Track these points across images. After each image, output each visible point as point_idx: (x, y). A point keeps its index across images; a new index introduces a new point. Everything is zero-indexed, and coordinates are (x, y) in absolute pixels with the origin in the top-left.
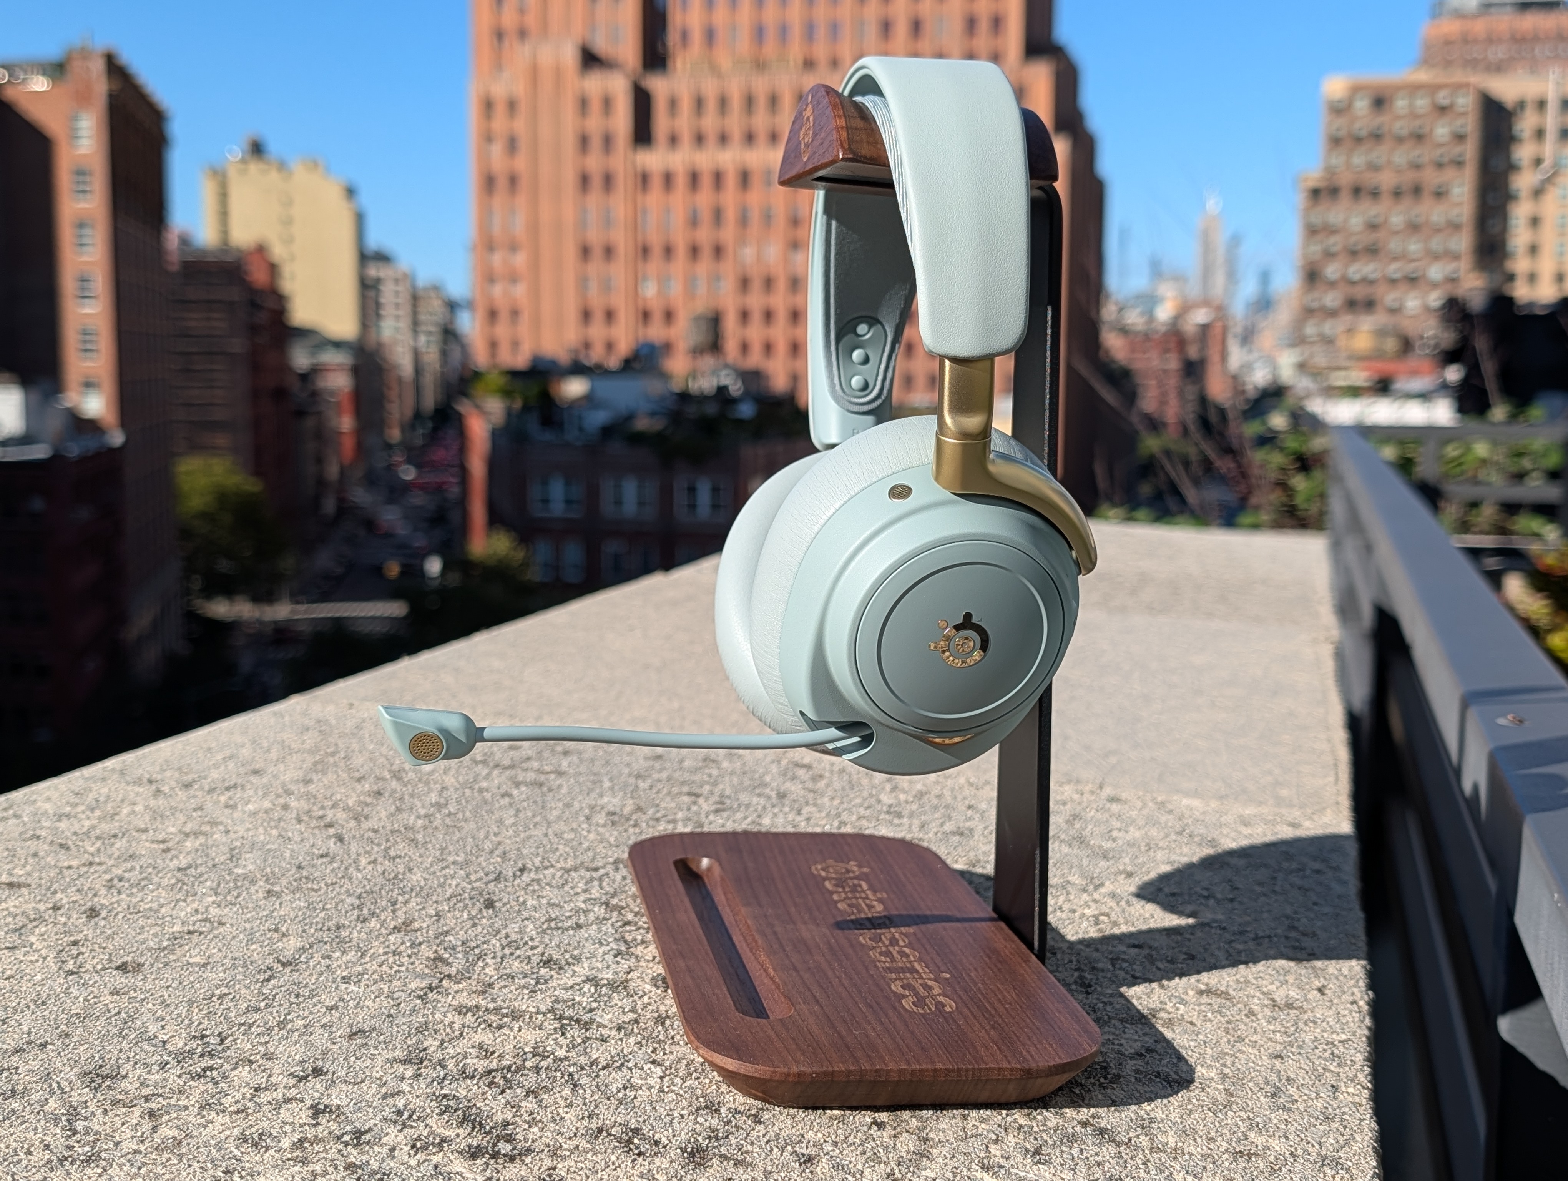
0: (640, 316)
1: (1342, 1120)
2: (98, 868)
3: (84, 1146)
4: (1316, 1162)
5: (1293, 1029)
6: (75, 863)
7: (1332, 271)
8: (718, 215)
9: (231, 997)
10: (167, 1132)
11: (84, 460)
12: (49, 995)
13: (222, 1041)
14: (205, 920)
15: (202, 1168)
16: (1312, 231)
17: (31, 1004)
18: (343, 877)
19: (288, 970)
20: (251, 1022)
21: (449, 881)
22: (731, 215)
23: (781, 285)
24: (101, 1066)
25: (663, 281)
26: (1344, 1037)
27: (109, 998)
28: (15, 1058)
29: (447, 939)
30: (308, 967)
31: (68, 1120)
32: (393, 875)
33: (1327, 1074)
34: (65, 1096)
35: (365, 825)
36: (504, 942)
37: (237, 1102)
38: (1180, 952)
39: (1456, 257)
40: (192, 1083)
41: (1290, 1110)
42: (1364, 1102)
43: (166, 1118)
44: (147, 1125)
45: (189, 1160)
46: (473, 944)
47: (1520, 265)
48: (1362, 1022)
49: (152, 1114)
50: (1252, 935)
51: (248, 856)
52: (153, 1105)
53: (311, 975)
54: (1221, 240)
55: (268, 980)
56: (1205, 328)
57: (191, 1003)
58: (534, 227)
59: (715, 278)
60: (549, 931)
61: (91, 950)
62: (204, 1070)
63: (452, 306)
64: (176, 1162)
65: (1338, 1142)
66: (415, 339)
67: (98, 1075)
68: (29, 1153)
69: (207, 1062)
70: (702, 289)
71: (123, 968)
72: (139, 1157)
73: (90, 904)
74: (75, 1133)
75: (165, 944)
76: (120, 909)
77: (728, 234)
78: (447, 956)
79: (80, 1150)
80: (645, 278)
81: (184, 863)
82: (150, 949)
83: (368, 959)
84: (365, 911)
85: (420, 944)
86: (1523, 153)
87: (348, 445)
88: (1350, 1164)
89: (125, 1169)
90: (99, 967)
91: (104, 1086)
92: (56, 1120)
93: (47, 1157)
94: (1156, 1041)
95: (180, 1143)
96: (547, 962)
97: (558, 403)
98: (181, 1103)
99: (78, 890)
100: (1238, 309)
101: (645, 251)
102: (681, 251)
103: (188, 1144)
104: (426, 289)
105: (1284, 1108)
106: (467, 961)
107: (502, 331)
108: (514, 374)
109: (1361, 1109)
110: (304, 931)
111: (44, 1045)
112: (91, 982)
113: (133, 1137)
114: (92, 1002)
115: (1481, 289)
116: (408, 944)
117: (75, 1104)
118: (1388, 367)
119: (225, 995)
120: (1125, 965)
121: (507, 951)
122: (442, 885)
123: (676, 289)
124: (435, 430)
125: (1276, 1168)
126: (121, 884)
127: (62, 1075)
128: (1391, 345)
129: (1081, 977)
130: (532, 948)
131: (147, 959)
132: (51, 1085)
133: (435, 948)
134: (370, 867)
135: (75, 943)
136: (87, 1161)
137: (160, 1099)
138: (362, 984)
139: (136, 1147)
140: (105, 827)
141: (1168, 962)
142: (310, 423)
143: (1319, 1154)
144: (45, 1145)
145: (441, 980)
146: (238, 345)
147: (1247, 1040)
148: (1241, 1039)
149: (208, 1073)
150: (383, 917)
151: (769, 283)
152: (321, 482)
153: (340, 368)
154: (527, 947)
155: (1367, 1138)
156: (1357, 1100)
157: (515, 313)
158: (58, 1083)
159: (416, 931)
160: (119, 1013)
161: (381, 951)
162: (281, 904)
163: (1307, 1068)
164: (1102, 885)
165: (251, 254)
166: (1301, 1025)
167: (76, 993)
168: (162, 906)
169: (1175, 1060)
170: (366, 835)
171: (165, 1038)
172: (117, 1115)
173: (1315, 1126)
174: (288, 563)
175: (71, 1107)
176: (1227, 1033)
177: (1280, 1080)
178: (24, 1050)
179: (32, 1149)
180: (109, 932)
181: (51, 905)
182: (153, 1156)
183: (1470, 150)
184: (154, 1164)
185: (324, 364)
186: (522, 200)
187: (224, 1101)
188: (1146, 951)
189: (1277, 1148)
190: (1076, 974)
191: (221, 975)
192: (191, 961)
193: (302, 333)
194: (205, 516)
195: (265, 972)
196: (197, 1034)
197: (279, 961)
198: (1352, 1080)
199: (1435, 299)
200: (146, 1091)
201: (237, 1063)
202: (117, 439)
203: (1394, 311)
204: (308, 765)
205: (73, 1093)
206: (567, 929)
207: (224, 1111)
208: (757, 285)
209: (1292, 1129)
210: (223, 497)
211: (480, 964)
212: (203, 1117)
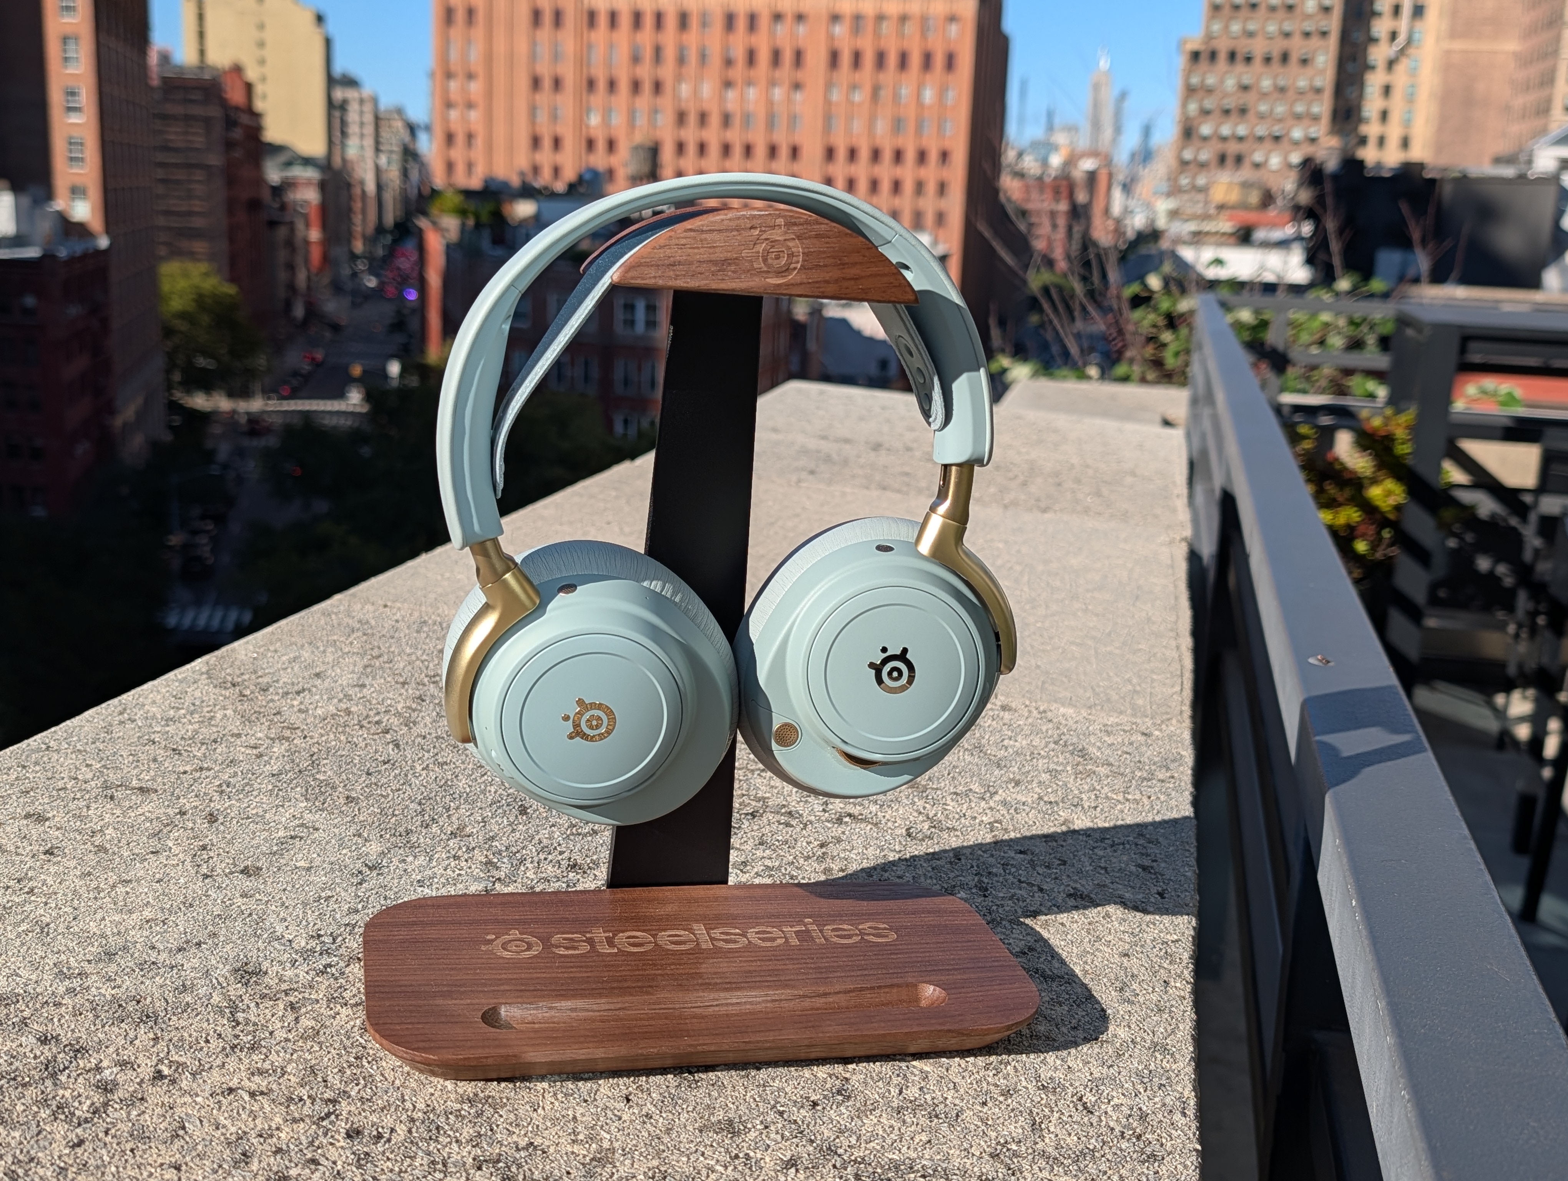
0: (584, 144)
1: (1171, 1012)
2: (208, 774)
3: (247, 1035)
4: (1150, 1048)
5: (1138, 930)
6: (188, 768)
7: (1206, 129)
8: (658, 52)
9: (334, 899)
10: (306, 1022)
11: (72, 260)
12: (194, 898)
13: (334, 940)
14: (302, 825)
15: (338, 1054)
16: (1190, 91)
17: (181, 906)
18: (404, 783)
19: (374, 873)
20: (354, 922)
21: (488, 788)
22: (670, 53)
23: (715, 120)
24: (246, 964)
25: (607, 113)
26: (1176, 937)
27: (240, 899)
28: (179, 956)
29: (493, 844)
30: (389, 871)
31: (231, 1012)
32: (443, 781)
33: (1162, 971)
34: (225, 991)
35: (416, 730)
36: (539, 847)
37: (354, 996)
38: (1055, 858)
39: (1316, 119)
40: (317, 979)
41: (1133, 1003)
42: (1187, 996)
43: (303, 1010)
44: (290, 1017)
45: (327, 1047)
46: (514, 850)
47: (1371, 129)
48: (1190, 923)
49: (292, 1006)
50: (1109, 842)
51: (325, 761)
52: (292, 999)
53: (393, 878)
54: (1109, 96)
55: (361, 884)
56: (1092, 177)
57: (305, 904)
58: (489, 58)
59: (654, 111)
60: (572, 837)
61: (218, 855)
62: (325, 967)
63: (412, 129)
64: (318, 1049)
65: (1166, 1031)
66: (377, 156)
67: (246, 972)
68: (207, 1041)
69: (325, 960)
70: (641, 121)
71: (245, 871)
72: (290, 1045)
73: (208, 809)
74: (238, 1024)
75: (275, 848)
76: (232, 814)
77: (667, 72)
78: (495, 860)
79: (245, 1039)
80: (589, 110)
81: (275, 769)
82: (264, 854)
83: (434, 863)
84: (427, 817)
85: (474, 849)
86: (1381, 27)
87: (316, 254)
88: (1174, 1049)
89: (281, 1055)
90: (228, 871)
91: (252, 981)
92: (222, 1013)
93: (221, 1045)
94: (1035, 941)
95: (318, 1033)
96: (574, 866)
97: (510, 222)
98: (312, 996)
99: (196, 796)
100: (1122, 157)
101: (591, 84)
102: (624, 86)
103: (325, 1033)
104: (388, 111)
105: (1129, 1001)
106: (512, 866)
107: (458, 154)
108: (468, 194)
109: (1185, 1002)
110: (381, 836)
111: (199, 944)
112: (224, 886)
113: (282, 1027)
114: (228, 903)
115: (1337, 149)
116: (464, 850)
117: (234, 998)
118: (1251, 217)
119: (329, 897)
120: (1013, 870)
121: (542, 856)
122: (483, 792)
123: (618, 120)
124: (395, 241)
125: (1121, 1053)
126: (229, 789)
127: (218, 972)
128: (1254, 198)
129: (980, 881)
130: (561, 853)
131: (262, 863)
132: (211, 982)
133: (485, 852)
134: (424, 773)
135: (204, 848)
136: (252, 1049)
137: (296, 993)
138: (434, 887)
139: (285, 1036)
140: (206, 732)
141: (1046, 867)
142: (282, 232)
143: (1152, 1041)
144: (218, 1035)
145: (494, 883)
146: (215, 160)
147: (1103, 940)
148: (1099, 939)
149: (329, 970)
150: (441, 824)
151: (703, 118)
152: (292, 287)
153: (308, 183)
154: (556, 853)
155: (1188, 1027)
156: (1182, 994)
157: (470, 137)
158: (217, 979)
159: (469, 836)
160: (250, 915)
161: (444, 856)
162: (359, 810)
163: (1147, 966)
164: (996, 793)
165: (225, 72)
166: (1144, 926)
167: (214, 895)
168: (265, 812)
169: (1049, 958)
170: (416, 742)
171: (291, 937)
172: (267, 1008)
173: (1150, 1017)
174: (261, 361)
175: (231, 1000)
176: (1089, 933)
177: (1127, 976)
178: (185, 949)
179: (209, 1038)
180: (229, 837)
181: (177, 810)
182: (300, 1044)
183: (1334, 24)
184: (302, 1051)
185: (294, 178)
186: (478, 32)
187: (344, 994)
188: (1028, 857)
189: (1123, 1036)
190: (976, 879)
191: (323, 878)
192: (298, 864)
193: (276, 149)
194: (183, 315)
195: (357, 876)
196: (314, 934)
197: (366, 865)
198: (1180, 976)
199: (1296, 158)
200: (284, 986)
201: (349, 961)
202: (103, 242)
203: (1257, 166)
204: (359, 668)
205: (229, 988)
206: (585, 835)
207: (346, 1005)
208: (692, 119)
209: (1134, 1020)
210: (200, 299)
211: (522, 868)
212: (331, 1009)
